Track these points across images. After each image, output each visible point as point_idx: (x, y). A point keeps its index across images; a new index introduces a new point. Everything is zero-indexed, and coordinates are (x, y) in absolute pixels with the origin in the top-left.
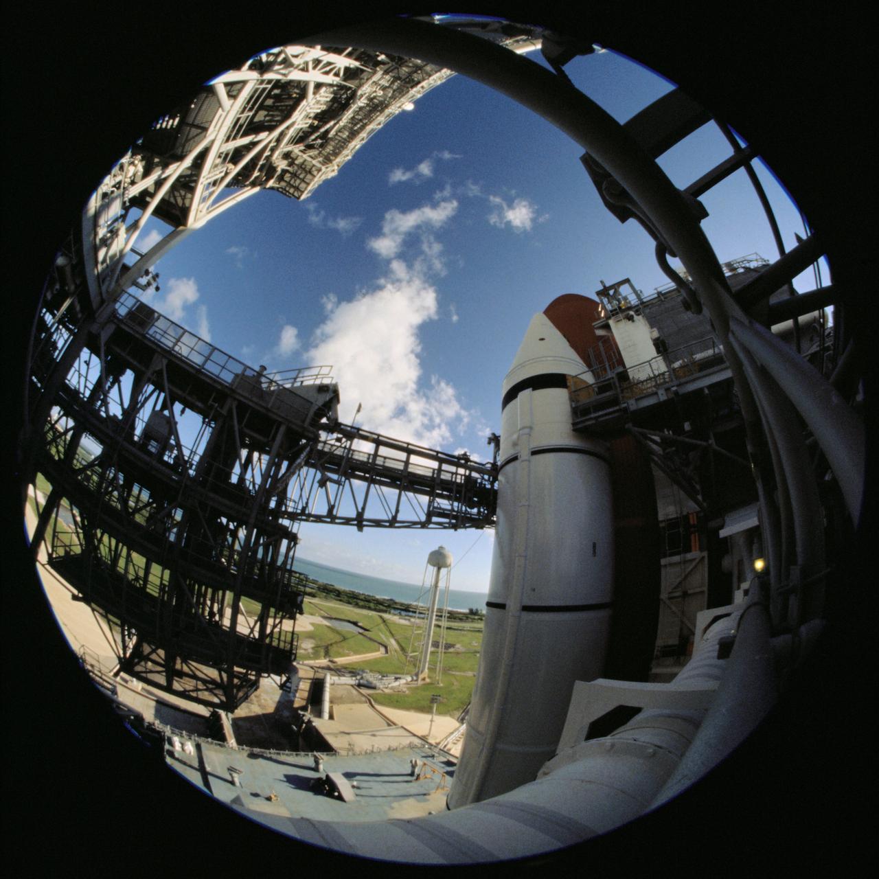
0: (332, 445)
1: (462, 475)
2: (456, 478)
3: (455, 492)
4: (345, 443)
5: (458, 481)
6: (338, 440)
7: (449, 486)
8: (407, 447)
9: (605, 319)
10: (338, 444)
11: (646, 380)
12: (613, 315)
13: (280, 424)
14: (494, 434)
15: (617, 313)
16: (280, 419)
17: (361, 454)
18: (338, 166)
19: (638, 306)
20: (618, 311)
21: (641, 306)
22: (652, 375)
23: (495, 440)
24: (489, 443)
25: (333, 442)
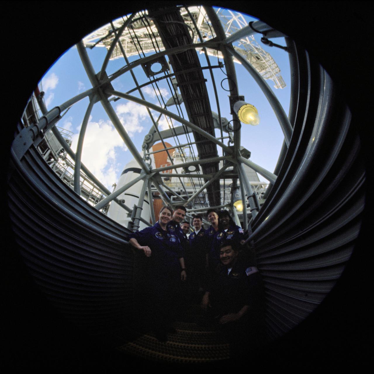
0: (61, 165)
1: (100, 195)
2: (97, 195)
3: (95, 200)
4: (65, 166)
5: (98, 197)
6: (64, 164)
7: (94, 198)
8: (85, 177)
9: (173, 157)
10: (63, 166)
11: (173, 183)
12: (177, 157)
13: (49, 149)
14: (115, 183)
15: (179, 157)
16: (50, 148)
17: (69, 173)
18: (131, 55)
19: (188, 157)
20: (179, 156)
21: (189, 158)
22: (176, 182)
23: (115, 185)
24: (113, 186)
25: (61, 164)
